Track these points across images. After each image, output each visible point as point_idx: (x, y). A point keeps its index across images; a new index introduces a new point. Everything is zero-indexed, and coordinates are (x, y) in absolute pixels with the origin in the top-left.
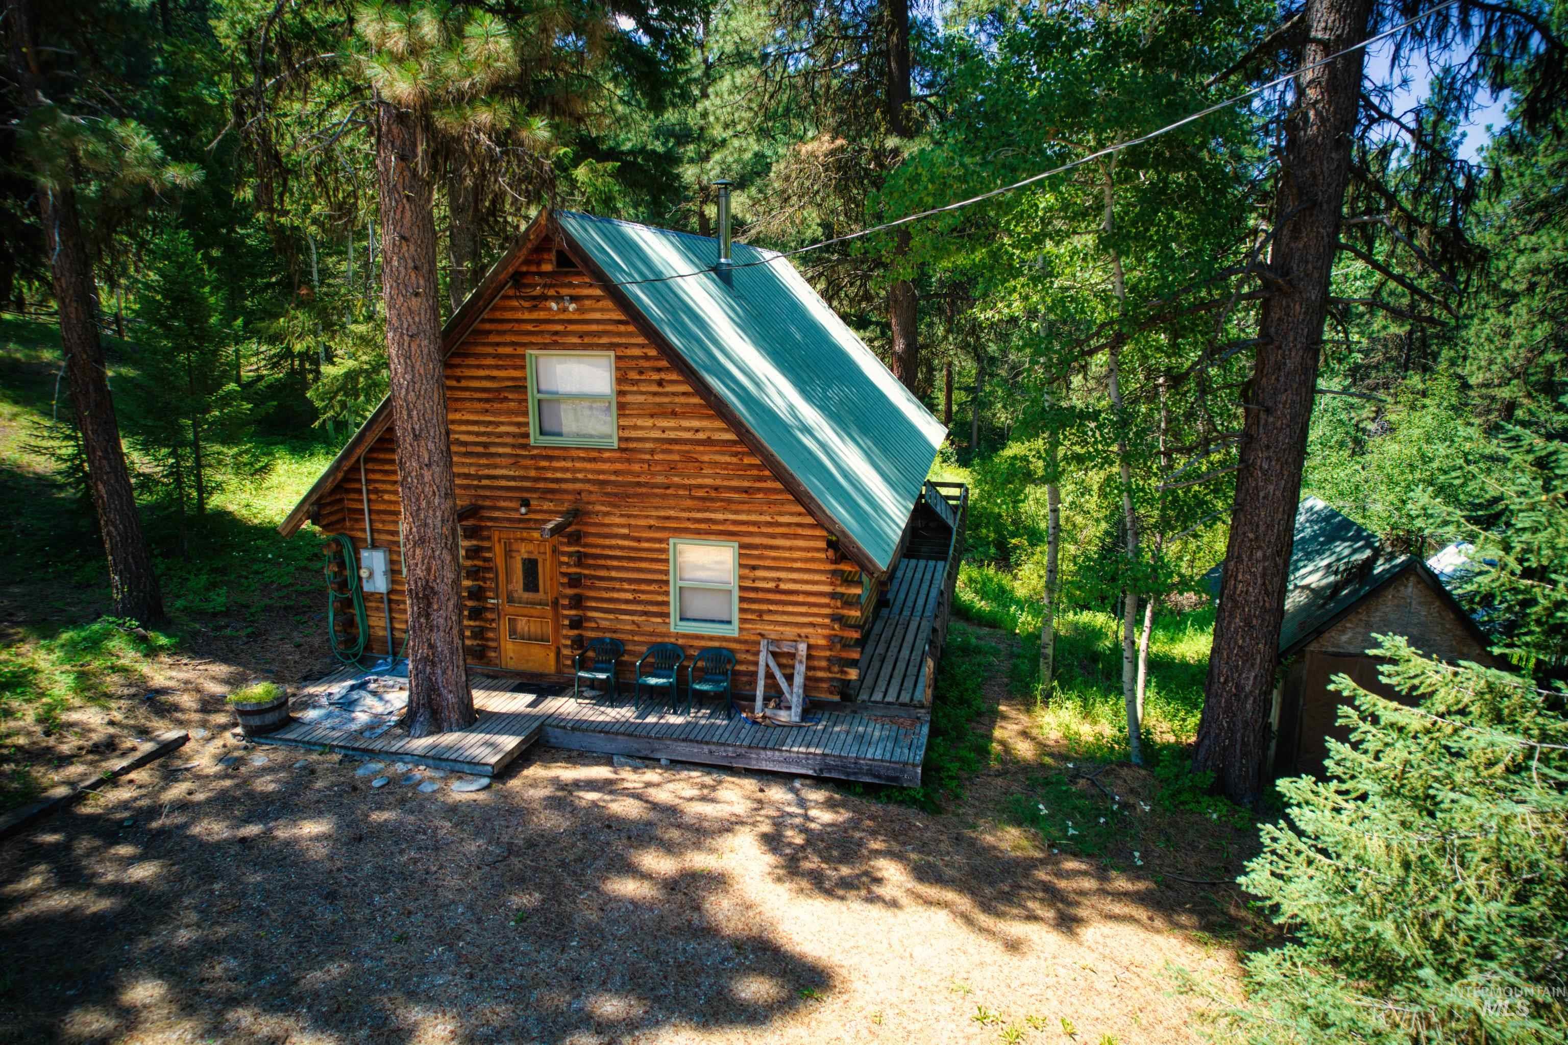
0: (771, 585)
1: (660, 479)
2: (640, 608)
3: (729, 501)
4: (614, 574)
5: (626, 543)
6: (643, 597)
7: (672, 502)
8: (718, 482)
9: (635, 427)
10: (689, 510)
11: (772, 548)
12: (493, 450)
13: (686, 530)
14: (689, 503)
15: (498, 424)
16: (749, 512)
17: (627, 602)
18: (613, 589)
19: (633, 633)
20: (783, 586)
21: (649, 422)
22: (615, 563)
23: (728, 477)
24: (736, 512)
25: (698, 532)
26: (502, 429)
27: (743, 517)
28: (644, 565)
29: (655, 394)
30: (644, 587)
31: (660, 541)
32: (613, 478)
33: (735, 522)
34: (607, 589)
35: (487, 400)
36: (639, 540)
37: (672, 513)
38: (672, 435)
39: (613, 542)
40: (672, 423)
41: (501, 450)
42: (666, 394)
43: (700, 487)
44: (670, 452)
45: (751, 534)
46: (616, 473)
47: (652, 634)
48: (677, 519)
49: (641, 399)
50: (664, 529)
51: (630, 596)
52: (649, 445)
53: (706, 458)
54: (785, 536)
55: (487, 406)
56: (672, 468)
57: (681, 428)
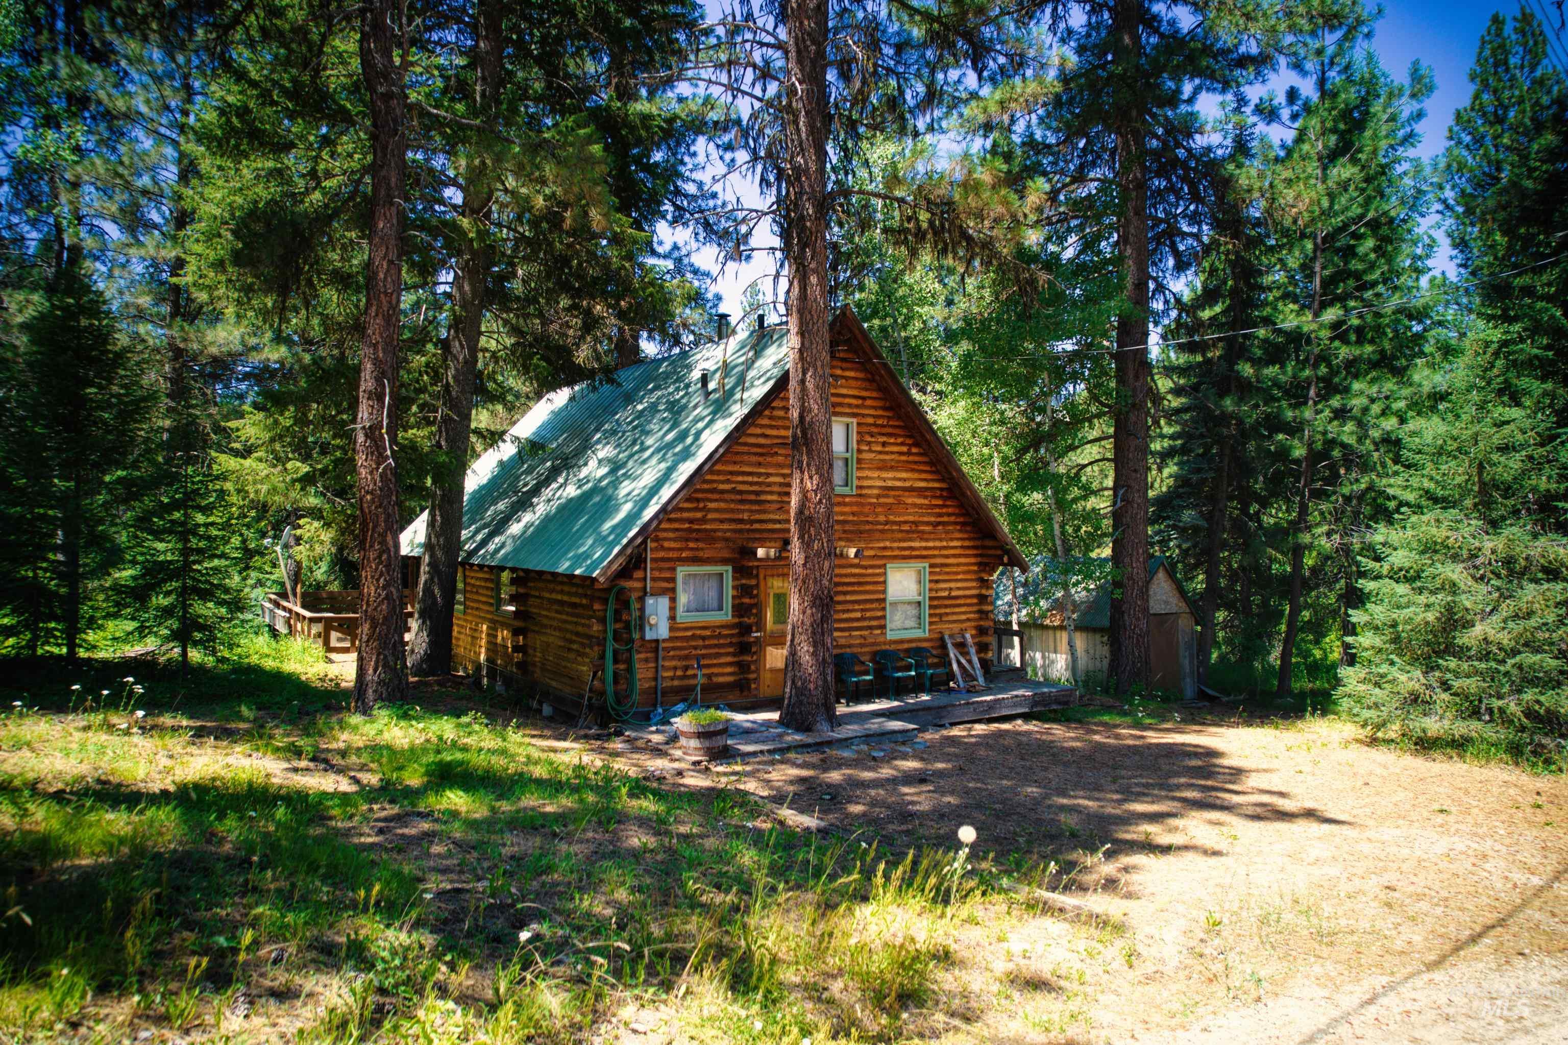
0: (946, 594)
1: (882, 518)
2: (866, 624)
3: (923, 532)
4: (849, 598)
5: (857, 571)
6: (868, 614)
7: (889, 536)
8: (916, 518)
9: (867, 478)
10: (900, 540)
11: (946, 565)
12: (763, 497)
13: (895, 557)
14: (900, 535)
15: (768, 475)
16: (934, 540)
17: (857, 620)
18: (848, 611)
19: (862, 645)
20: (954, 594)
21: (876, 474)
22: (850, 589)
23: (922, 515)
24: (927, 540)
25: (905, 558)
26: (772, 479)
27: (931, 544)
28: (868, 588)
29: (880, 453)
30: (868, 606)
31: (879, 567)
32: (851, 518)
33: (926, 548)
34: (844, 611)
35: (761, 455)
36: (865, 567)
37: (888, 544)
38: (890, 483)
39: (849, 571)
40: (890, 475)
41: (769, 497)
42: (887, 453)
43: (906, 522)
44: (887, 496)
45: (934, 556)
46: (853, 514)
47: (873, 644)
48: (891, 548)
49: (872, 455)
50: (884, 557)
51: (858, 615)
52: (876, 492)
53: (909, 501)
54: (954, 556)
55: (761, 459)
56: (889, 508)
57: (895, 479)
